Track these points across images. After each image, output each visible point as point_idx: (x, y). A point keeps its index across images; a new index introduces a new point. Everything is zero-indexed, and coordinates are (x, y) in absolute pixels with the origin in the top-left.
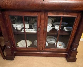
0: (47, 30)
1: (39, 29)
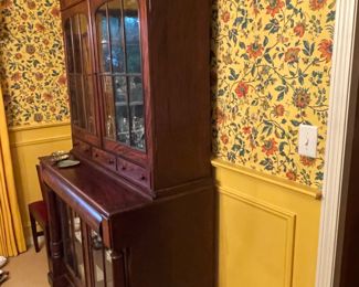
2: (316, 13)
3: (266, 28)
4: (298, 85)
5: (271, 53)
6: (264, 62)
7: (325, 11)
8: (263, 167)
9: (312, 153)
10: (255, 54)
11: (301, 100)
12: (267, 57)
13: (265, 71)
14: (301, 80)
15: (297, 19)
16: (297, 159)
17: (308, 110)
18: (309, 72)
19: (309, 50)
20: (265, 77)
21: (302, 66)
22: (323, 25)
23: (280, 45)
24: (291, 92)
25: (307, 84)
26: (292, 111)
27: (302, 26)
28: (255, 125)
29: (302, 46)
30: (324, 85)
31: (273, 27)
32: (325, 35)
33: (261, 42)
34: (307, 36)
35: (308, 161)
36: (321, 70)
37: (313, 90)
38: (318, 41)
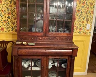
0: (49, 68)
1: (43, 67)
2: (91, 6)
3: (81, 7)
4: (87, 18)
5: (82, 12)
6: (80, 13)
7: (93, 6)
8: (79, 33)
9: (89, 29)
10: (79, 12)
11: (87, 20)
12: (81, 12)
13: (81, 15)
14: (88, 17)
15: (88, 6)
16: (86, 30)
17: (88, 22)
18: (89, 16)
19: (89, 12)
20: (80, 16)
21: (88, 15)
22: (92, 8)
23: (84, 11)
24: (86, 19)
25: (89, 17)
26: (86, 22)
27: (89, 8)
28: (77, 25)
29: (88, 11)
30: (91, 18)
31: (83, 7)
32: (92, 10)
33: (80, 10)
34: (89, 10)
35: (88, 30)
36: (91, 15)
37: (90, 18)
38: (91, 11)
